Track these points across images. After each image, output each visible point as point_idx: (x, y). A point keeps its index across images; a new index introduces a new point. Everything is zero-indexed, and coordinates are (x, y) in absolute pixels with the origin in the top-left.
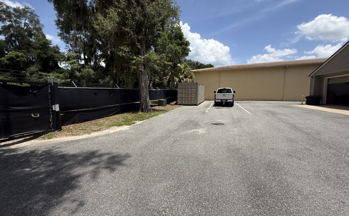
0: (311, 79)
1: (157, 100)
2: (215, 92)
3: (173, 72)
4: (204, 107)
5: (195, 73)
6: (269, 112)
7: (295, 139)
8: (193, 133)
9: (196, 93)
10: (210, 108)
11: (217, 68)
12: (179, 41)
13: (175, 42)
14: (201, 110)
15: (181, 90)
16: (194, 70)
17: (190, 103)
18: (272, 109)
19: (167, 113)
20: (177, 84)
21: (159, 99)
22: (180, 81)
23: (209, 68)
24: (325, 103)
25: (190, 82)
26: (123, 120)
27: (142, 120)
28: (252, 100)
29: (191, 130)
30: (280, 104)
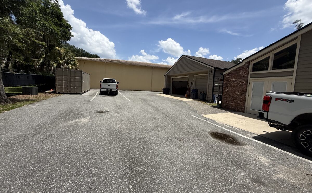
0: (165, 78)
1: (21, 87)
2: (101, 82)
3: (48, 54)
4: (89, 96)
5: (79, 60)
6: (143, 99)
7: (157, 118)
8: (73, 124)
9: (80, 82)
10: (96, 97)
11: (103, 60)
12: (57, 21)
13: (51, 20)
14: (85, 99)
15: (60, 77)
16: (77, 58)
17: (72, 91)
18: (144, 97)
19: (38, 104)
20: (54, 70)
21: (24, 86)
22: (59, 66)
23: (95, 58)
24: (171, 93)
25: (72, 69)
28: (132, 90)
29: (72, 120)
30: (149, 94)
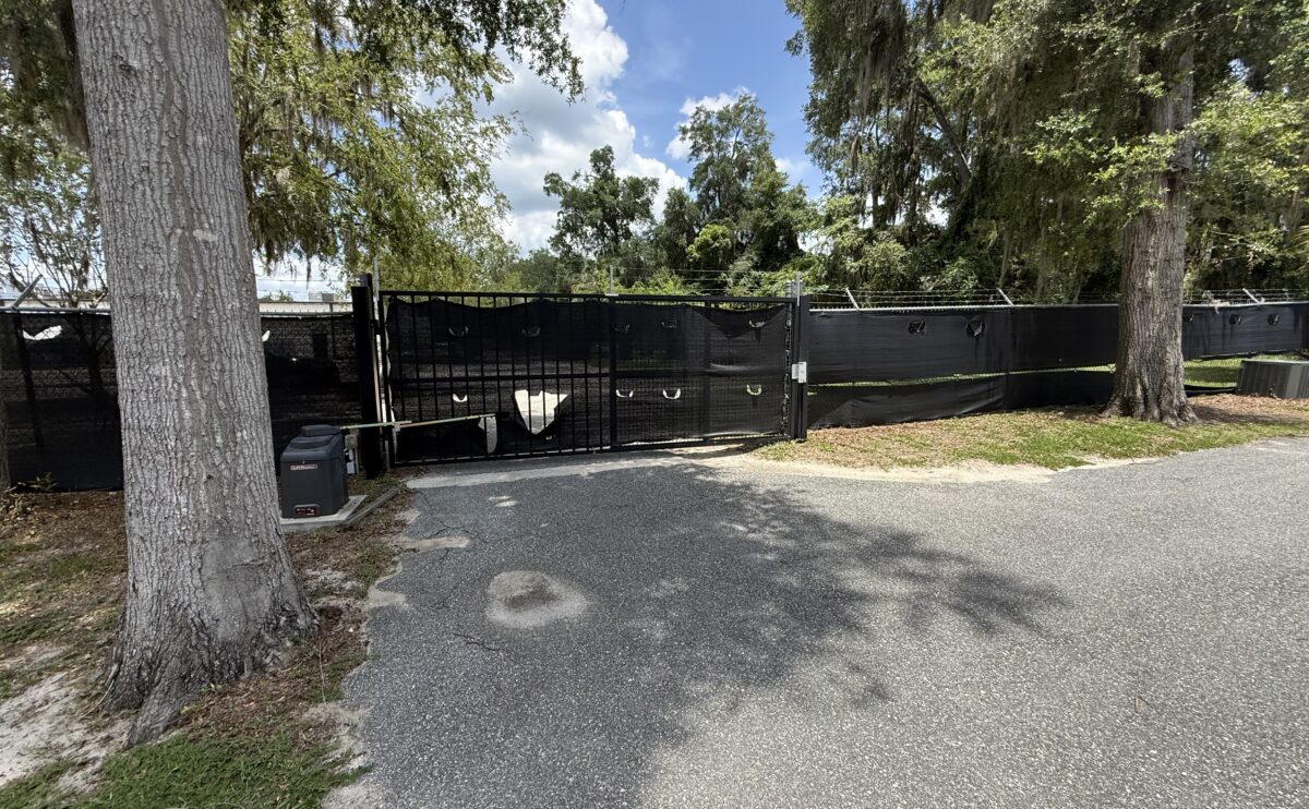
26: (1019, 440)
27: (1125, 456)
